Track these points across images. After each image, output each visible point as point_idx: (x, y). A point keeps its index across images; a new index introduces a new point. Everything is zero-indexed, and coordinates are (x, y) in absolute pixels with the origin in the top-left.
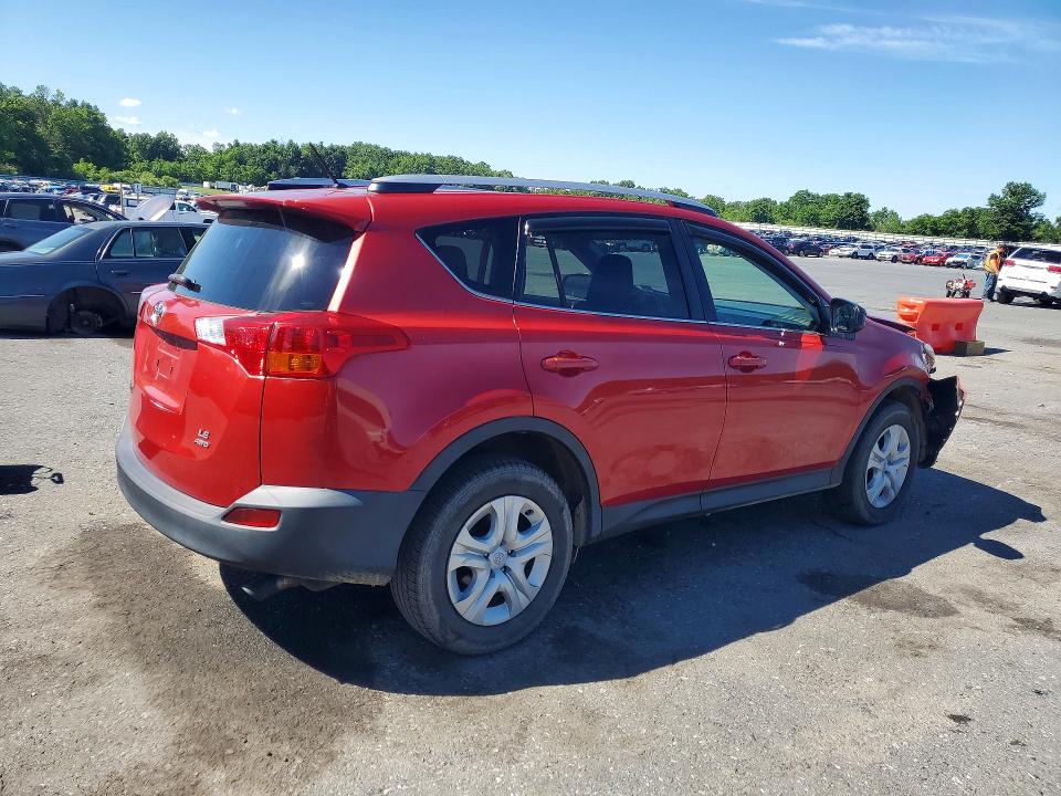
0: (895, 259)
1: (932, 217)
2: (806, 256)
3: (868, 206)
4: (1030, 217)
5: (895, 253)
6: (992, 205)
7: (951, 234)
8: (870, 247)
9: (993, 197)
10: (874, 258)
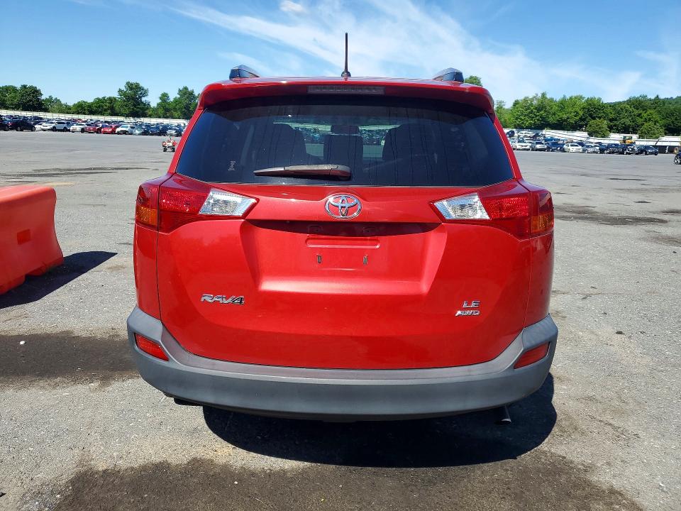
0: (83, 131)
1: (86, 102)
2: (22, 130)
3: (41, 95)
4: (142, 103)
5: (82, 127)
6: (121, 95)
7: (101, 113)
8: (63, 123)
9: (120, 91)
10: (69, 131)
